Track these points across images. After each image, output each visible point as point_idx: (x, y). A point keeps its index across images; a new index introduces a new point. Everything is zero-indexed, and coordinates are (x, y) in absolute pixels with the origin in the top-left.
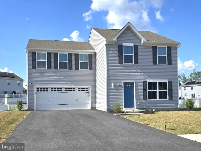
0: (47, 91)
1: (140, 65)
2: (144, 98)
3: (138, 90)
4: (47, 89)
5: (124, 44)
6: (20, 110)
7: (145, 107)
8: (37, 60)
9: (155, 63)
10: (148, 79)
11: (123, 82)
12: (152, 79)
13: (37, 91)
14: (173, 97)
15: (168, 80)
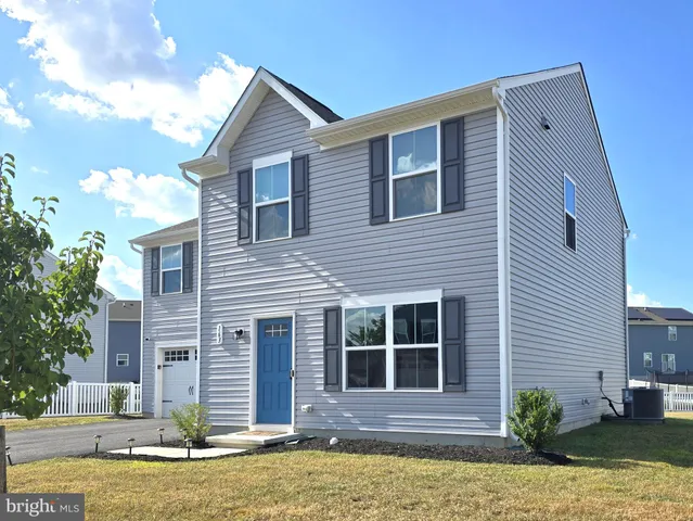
0: (186, 359)
1: (318, 236)
2: (326, 384)
3: (309, 350)
4: (186, 352)
5: (258, 164)
6: (118, 415)
7: (335, 426)
8: (162, 271)
9: (378, 216)
10: (346, 295)
11: (251, 318)
12: (362, 292)
13: (167, 359)
14: (469, 379)
15: (440, 291)
